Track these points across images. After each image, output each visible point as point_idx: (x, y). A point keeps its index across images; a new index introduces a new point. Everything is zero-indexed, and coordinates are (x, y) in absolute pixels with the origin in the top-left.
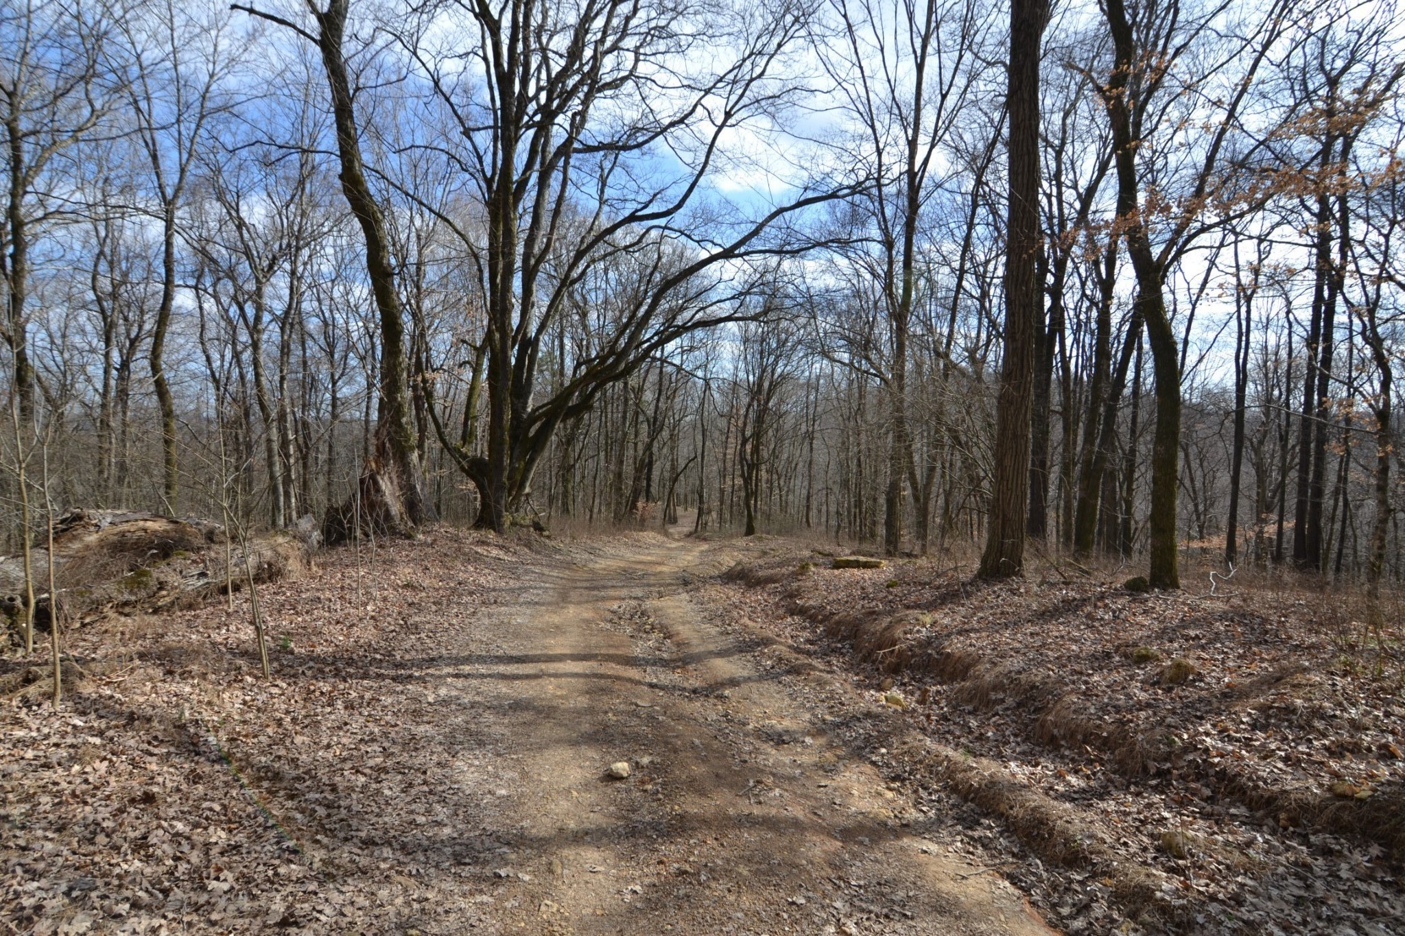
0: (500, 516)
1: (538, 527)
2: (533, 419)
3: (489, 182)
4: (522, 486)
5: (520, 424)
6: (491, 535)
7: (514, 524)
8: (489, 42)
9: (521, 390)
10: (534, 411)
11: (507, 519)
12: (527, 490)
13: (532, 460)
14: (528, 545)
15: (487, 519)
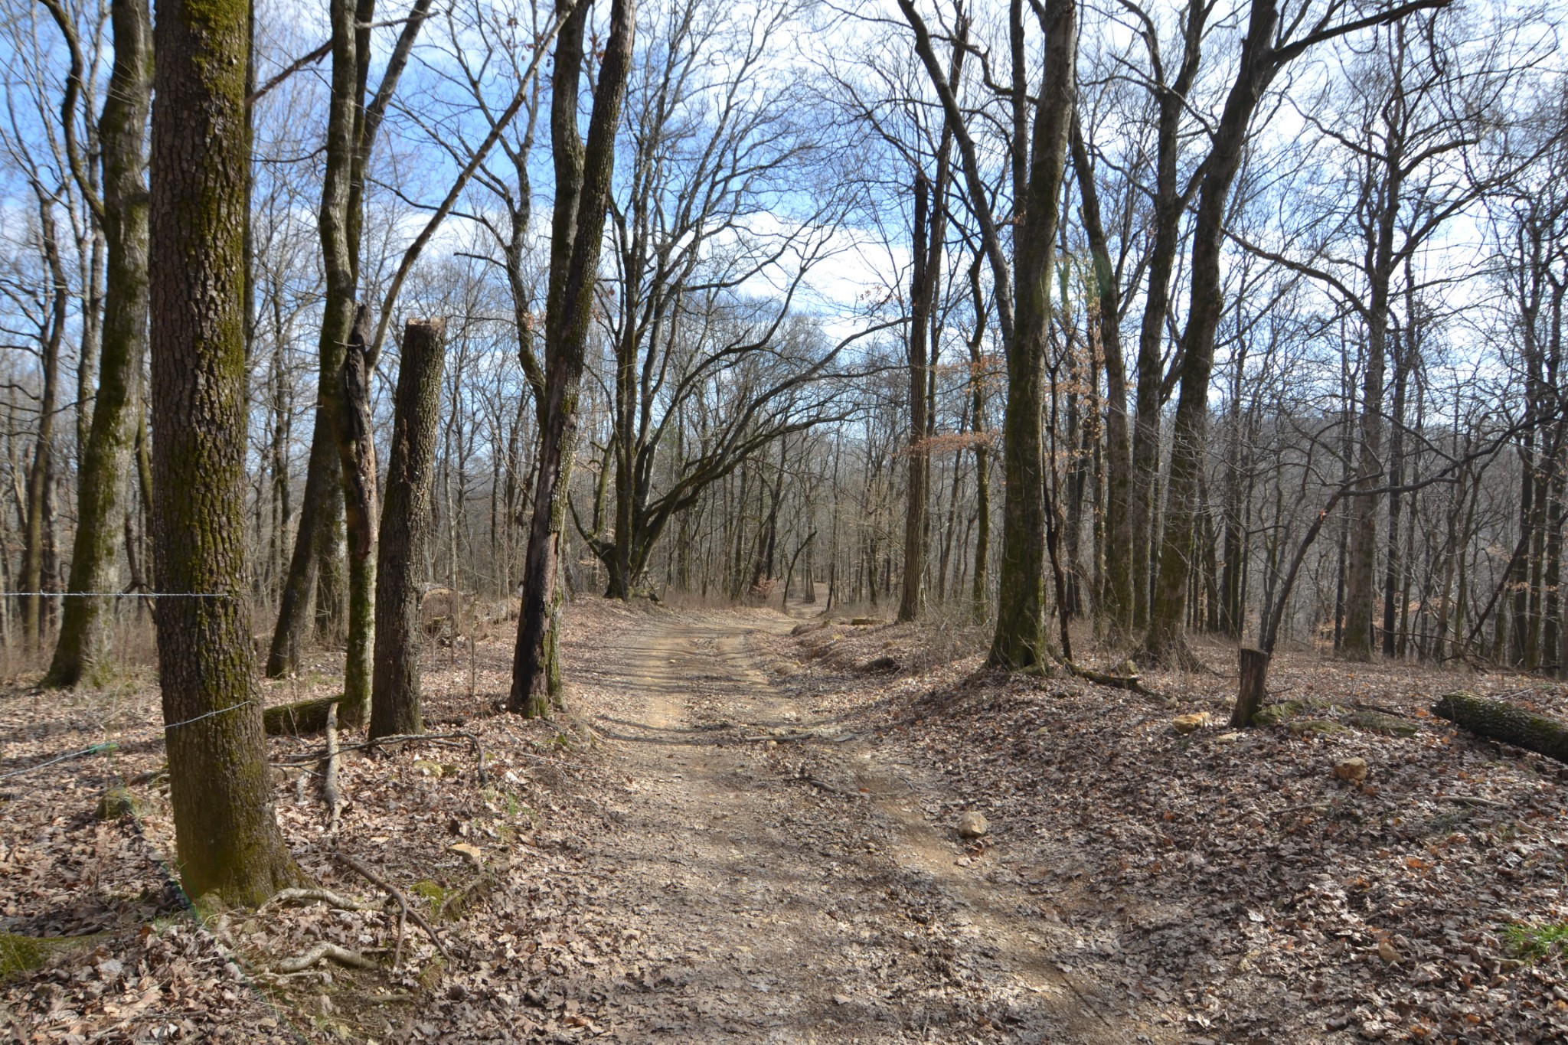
0: (626, 589)
1: (654, 598)
2: (650, 513)
3: (617, 334)
4: (641, 566)
5: (640, 517)
6: (620, 602)
7: (635, 595)
8: (617, 232)
9: (641, 489)
10: (651, 506)
11: (631, 591)
12: (646, 569)
13: (649, 545)
14: (646, 610)
15: (615, 590)
